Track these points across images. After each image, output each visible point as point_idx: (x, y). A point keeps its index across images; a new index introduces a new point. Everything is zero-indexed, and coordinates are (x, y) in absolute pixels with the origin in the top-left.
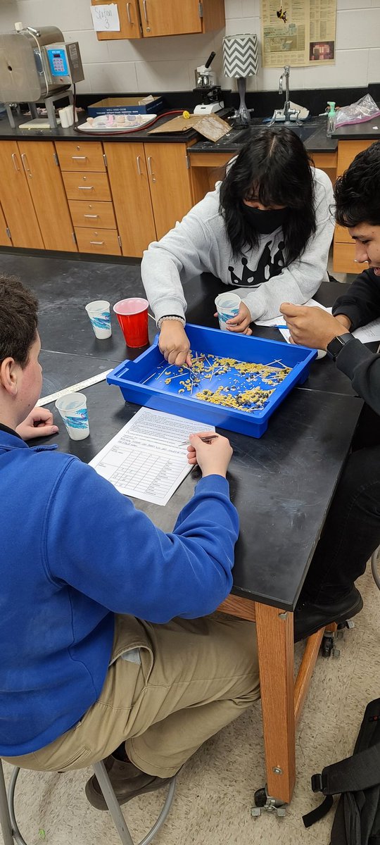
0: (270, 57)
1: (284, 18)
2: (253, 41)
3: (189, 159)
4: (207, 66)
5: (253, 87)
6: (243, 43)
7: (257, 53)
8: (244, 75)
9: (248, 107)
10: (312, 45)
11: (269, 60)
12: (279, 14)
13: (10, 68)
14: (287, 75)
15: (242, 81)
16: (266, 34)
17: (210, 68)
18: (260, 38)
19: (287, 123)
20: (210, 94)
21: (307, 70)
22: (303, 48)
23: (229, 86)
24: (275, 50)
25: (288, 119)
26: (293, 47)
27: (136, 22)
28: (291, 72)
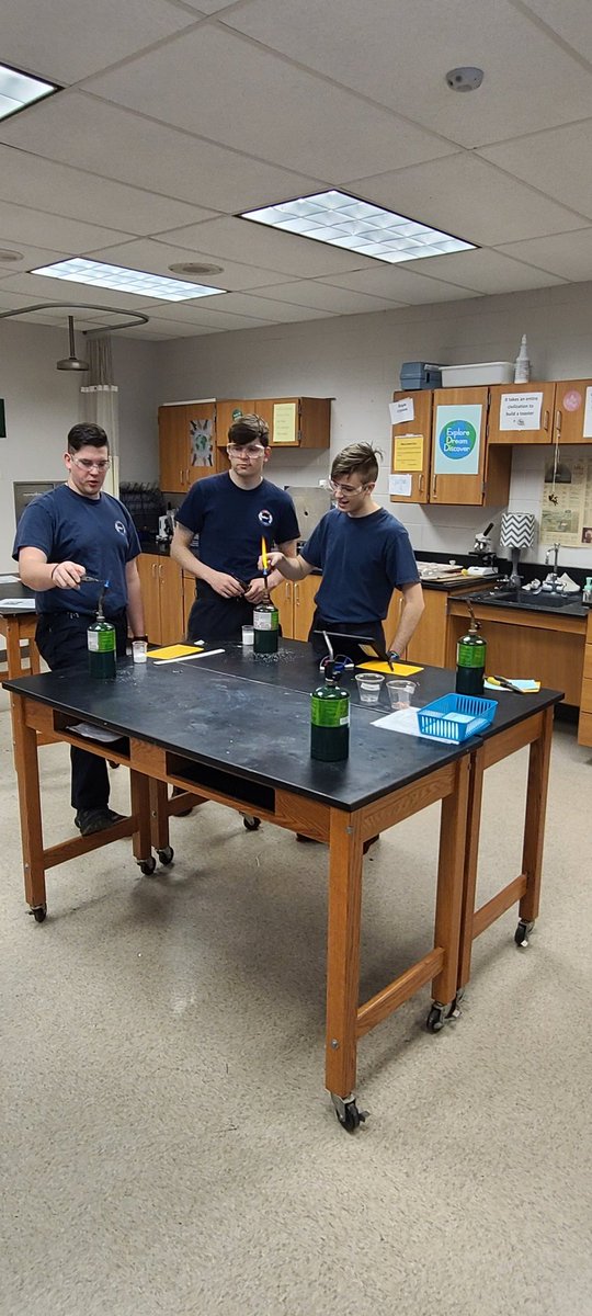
0: (546, 535)
1: (555, 502)
2: (531, 519)
3: (449, 608)
4: (485, 534)
5: (528, 559)
6: (519, 519)
7: (534, 529)
8: (517, 546)
9: (519, 574)
10: (585, 530)
11: (545, 537)
12: (550, 498)
13: (306, 514)
14: (557, 551)
15: (515, 551)
16: (544, 516)
17: (488, 536)
18: (538, 518)
19: (553, 593)
20: (486, 558)
21: (579, 551)
22: (576, 531)
23: (506, 555)
24: (551, 530)
25: (554, 590)
26: (566, 529)
27: (426, 491)
28: (560, 550)
